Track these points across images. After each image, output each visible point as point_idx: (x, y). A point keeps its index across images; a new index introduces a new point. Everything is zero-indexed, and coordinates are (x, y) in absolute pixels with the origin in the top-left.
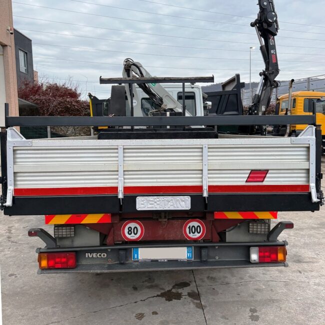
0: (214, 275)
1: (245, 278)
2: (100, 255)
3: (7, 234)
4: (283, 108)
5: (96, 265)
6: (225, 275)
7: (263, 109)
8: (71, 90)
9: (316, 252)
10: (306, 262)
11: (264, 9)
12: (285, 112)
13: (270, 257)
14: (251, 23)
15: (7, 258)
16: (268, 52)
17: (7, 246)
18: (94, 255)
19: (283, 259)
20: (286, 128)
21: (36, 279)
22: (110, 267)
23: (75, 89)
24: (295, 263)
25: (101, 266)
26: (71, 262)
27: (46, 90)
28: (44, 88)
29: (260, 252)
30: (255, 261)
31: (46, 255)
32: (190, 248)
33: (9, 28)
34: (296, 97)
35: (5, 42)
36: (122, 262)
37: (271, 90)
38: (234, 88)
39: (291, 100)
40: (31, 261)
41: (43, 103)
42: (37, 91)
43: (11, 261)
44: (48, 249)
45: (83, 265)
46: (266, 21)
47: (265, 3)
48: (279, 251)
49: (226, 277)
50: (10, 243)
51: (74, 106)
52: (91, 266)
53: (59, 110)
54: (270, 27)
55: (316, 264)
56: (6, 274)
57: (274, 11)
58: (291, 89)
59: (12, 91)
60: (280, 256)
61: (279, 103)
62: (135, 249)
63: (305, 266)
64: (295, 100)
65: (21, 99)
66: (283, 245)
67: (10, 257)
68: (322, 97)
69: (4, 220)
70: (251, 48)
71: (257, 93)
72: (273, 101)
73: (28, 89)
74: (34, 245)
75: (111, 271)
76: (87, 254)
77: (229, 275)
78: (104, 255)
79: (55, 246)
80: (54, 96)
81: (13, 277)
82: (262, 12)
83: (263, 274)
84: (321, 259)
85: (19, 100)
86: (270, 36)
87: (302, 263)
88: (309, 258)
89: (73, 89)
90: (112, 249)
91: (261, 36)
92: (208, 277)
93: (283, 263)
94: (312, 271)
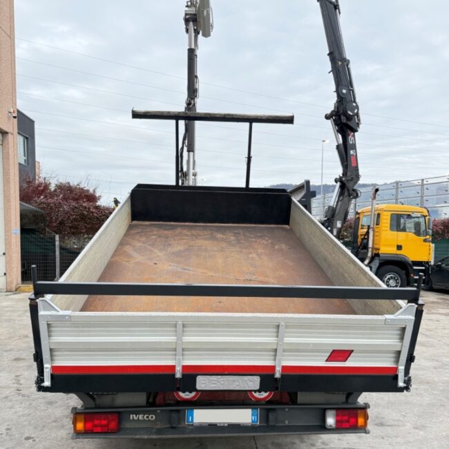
0: (280, 440)
1: (317, 445)
2: (147, 417)
3: (15, 385)
4: (363, 224)
5: (143, 428)
6: (293, 441)
7: (339, 225)
8: (88, 191)
9: (403, 413)
10: (390, 426)
11: (342, 98)
12: (366, 230)
13: (348, 421)
14: (326, 115)
15: (19, 416)
16: (346, 152)
17: (16, 400)
18: (141, 417)
19: (363, 424)
20: (368, 250)
21: (60, 443)
22: (159, 431)
23: (94, 191)
24: (376, 427)
25: (148, 430)
26: (113, 425)
27: (55, 190)
28: (52, 188)
29: (337, 415)
30: (331, 426)
31: (83, 416)
32: (256, 410)
33: (12, 111)
34: (380, 212)
35: (5, 128)
36: (174, 426)
37: (350, 201)
38: (303, 198)
39: (375, 214)
40: (50, 421)
41: (51, 208)
42: (43, 191)
43: (25, 421)
44: (86, 409)
45: (127, 428)
46: (345, 114)
47: (344, 91)
48: (359, 415)
49: (294, 443)
50: (20, 397)
51: (92, 212)
52: (136, 430)
53: (71, 218)
54: (350, 120)
55: (402, 428)
56: (21, 437)
57: (355, 102)
58: (374, 201)
59: (12, 192)
60: (361, 421)
61: (359, 218)
62: (189, 411)
63: (389, 429)
64: (379, 215)
65: (23, 203)
66: (365, 408)
67: (23, 415)
68: (413, 212)
69: (9, 366)
70: (324, 141)
71: (332, 204)
72: (351, 216)
73: (31, 188)
74: (52, 400)
75: (160, 436)
76: (131, 416)
77: (297, 441)
78: (152, 417)
79: (93, 406)
80: (65, 199)
81: (31, 441)
82: (340, 101)
83: (339, 439)
84: (408, 422)
85: (20, 204)
86: (349, 132)
87: (385, 427)
88: (394, 421)
89: (91, 191)
90: (161, 410)
91: (338, 131)
92: (273, 443)
93: (363, 429)
94: (397, 437)
